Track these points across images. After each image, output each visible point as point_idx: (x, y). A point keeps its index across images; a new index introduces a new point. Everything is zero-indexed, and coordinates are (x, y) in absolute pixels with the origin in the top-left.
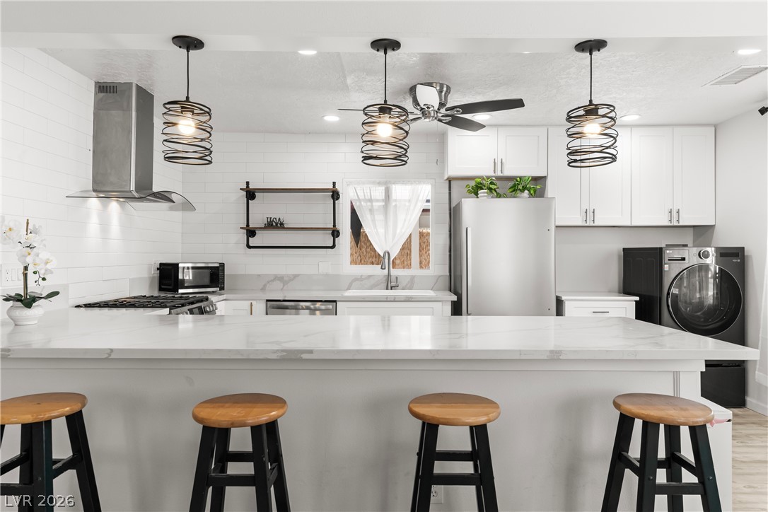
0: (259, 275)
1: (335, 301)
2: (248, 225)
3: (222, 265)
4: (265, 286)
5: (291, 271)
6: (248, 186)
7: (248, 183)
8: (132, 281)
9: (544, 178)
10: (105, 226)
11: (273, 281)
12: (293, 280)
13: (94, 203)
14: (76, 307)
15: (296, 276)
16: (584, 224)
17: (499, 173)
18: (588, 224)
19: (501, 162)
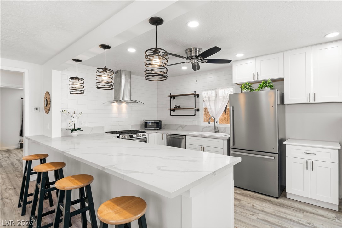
0: (176, 125)
1: (186, 136)
2: (171, 108)
3: (161, 121)
4: (177, 128)
5: (185, 124)
6: (171, 95)
7: (171, 94)
8: (132, 126)
9: (282, 80)
10: (120, 110)
11: (179, 127)
12: (185, 127)
13: (115, 104)
14: (107, 132)
15: (186, 125)
16: (308, 102)
17: (257, 80)
18: (311, 102)
19: (257, 74)
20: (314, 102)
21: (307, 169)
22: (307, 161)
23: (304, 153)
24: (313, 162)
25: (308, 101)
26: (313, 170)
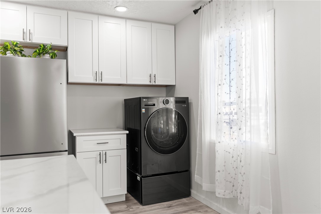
16: (95, 82)
17: (28, 41)
18: (97, 82)
19: (30, 33)
20: (100, 82)
21: (100, 163)
22: (100, 153)
23: (97, 144)
24: (106, 152)
25: (94, 80)
26: (106, 162)
